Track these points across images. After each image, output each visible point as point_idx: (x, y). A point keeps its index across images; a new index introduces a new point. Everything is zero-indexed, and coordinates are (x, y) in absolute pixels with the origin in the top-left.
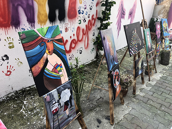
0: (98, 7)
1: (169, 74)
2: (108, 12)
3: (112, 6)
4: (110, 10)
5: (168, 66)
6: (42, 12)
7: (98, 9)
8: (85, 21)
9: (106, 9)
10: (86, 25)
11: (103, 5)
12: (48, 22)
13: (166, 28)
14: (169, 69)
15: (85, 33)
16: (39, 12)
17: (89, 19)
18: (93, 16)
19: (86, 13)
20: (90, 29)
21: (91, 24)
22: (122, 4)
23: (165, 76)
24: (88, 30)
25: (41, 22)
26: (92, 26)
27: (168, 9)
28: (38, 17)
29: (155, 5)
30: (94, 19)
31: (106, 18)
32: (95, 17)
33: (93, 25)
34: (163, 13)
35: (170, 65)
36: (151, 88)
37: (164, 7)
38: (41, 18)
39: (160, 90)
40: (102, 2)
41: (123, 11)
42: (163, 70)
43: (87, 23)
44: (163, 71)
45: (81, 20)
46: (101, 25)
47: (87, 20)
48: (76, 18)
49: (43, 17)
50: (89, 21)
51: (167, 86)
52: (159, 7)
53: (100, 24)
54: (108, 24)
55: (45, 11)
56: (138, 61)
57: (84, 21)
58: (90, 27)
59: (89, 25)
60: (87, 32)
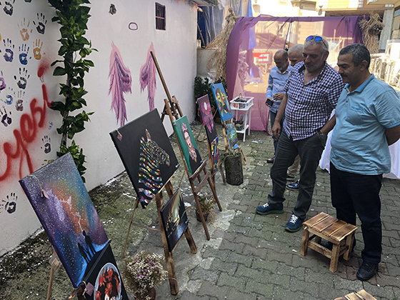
0: (45, 76)
1: (246, 207)
2: (78, 87)
3: (85, 72)
4: (81, 82)
5: (242, 186)
7: (46, 82)
8: (10, 121)
9: (70, 79)
10: (16, 132)
11: (58, 71)
13: (223, 105)
14: (245, 194)
15: (14, 151)
17: (20, 113)
18: (34, 101)
19: (9, 100)
20: (31, 139)
21: (33, 125)
22: (116, 60)
23: (239, 216)
24: (25, 142)
26: (38, 129)
27: (223, 57)
29: (198, 49)
30: (39, 109)
31: (75, 104)
32: (41, 103)
33: (41, 124)
34: (216, 65)
35: (246, 182)
36: (212, 259)
37: (216, 54)
39: (232, 260)
40: (55, 63)
41: (124, 75)
42: (234, 199)
43: (16, 124)
44: (235, 201)
46: (66, 123)
47: (16, 117)
50: (24, 117)
51: (246, 244)
52: (207, 54)
53: (62, 118)
54: (84, 118)
56: (169, 206)
57: (6, 121)
58: (32, 133)
59: (27, 129)
60: (21, 148)
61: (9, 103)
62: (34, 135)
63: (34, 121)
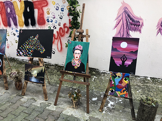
6: (21, 20)
10: (57, 32)
12: (24, 26)
15: (56, 37)
16: (19, 20)
18: (65, 24)
22: (126, 11)
25: (20, 26)
28: (19, 23)
32: (68, 25)
33: (67, 32)
38: (20, 24)
45: (51, 27)
47: (58, 27)
48: (46, 25)
49: (21, 23)
55: (22, 20)
56: (31, 66)
57: (54, 28)
58: (63, 34)
59: (61, 32)
60: (59, 37)
61: (56, 23)
62: (64, 35)
63: (64, 30)
